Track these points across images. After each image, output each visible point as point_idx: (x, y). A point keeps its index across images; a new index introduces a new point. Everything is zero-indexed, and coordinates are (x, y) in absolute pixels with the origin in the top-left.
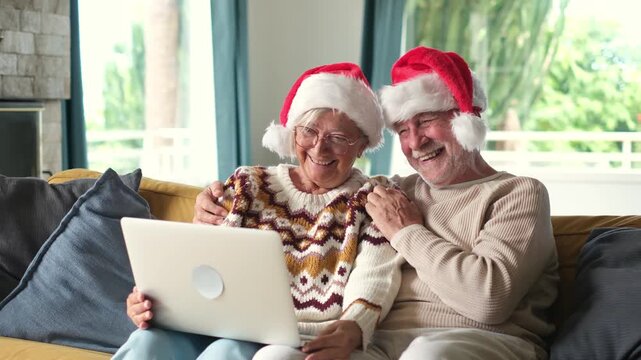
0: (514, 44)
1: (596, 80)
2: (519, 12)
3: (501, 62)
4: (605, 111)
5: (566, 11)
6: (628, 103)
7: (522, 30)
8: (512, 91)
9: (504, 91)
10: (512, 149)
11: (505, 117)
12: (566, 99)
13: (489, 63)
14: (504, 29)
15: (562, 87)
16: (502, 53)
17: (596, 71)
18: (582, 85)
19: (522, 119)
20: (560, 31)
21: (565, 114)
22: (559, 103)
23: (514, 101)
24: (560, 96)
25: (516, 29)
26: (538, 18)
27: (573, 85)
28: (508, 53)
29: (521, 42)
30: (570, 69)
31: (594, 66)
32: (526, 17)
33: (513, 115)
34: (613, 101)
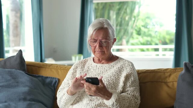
0: (125, 19)
1: (149, 31)
2: (126, 9)
3: (121, 25)
4: (152, 41)
5: (140, 9)
6: (158, 38)
7: (127, 15)
8: (124, 34)
9: (122, 33)
10: (125, 51)
11: (122, 42)
12: (140, 37)
13: (117, 26)
14: (122, 14)
15: (139, 33)
16: (121, 22)
17: (149, 28)
18: (145, 32)
19: (128, 42)
20: (138, 15)
21: (139, 41)
22: (137, 38)
23: (125, 37)
24: (138, 36)
25: (125, 15)
26: (132, 11)
27: (142, 33)
28: (123, 22)
29: (127, 18)
30: (140, 29)
31: (148, 27)
32: (128, 11)
33: (124, 41)
34: (154, 37)
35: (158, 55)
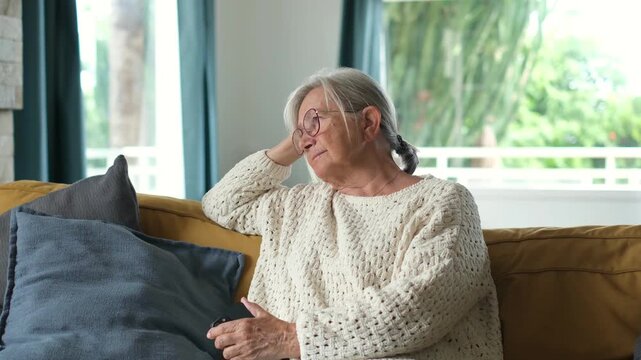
0: (491, 57)
1: (574, 100)
2: (496, 25)
3: (478, 78)
4: (583, 132)
5: (544, 23)
6: (606, 123)
7: (499, 43)
8: (489, 107)
9: (480, 107)
11: (482, 134)
12: (542, 121)
13: (465, 80)
14: (480, 43)
15: (540, 108)
16: (480, 67)
17: (576, 90)
18: (560, 105)
19: (500, 136)
20: (537, 46)
21: (542, 135)
22: (534, 125)
23: (491, 117)
24: (536, 117)
25: (493, 43)
26: (517, 30)
27: (551, 105)
28: (486, 68)
29: (498, 56)
30: (544, 92)
31: (572, 86)
32: (504, 30)
33: (489, 132)
34: (591, 121)
35: (602, 181)
